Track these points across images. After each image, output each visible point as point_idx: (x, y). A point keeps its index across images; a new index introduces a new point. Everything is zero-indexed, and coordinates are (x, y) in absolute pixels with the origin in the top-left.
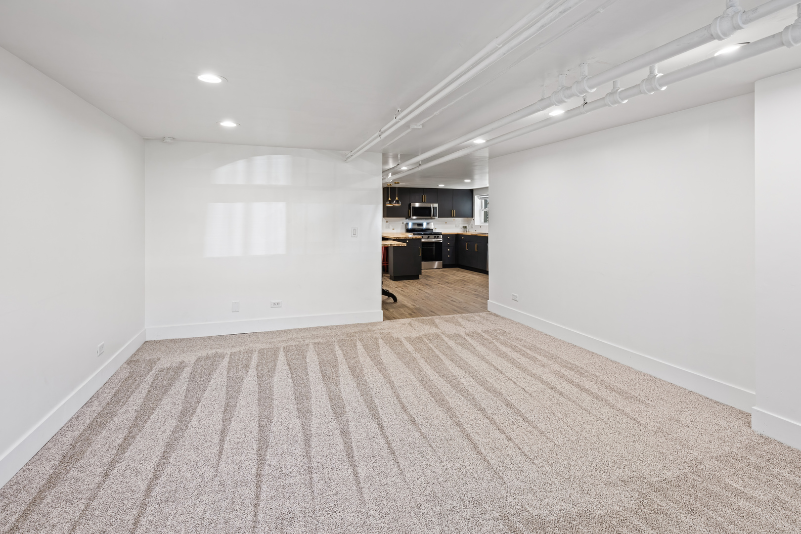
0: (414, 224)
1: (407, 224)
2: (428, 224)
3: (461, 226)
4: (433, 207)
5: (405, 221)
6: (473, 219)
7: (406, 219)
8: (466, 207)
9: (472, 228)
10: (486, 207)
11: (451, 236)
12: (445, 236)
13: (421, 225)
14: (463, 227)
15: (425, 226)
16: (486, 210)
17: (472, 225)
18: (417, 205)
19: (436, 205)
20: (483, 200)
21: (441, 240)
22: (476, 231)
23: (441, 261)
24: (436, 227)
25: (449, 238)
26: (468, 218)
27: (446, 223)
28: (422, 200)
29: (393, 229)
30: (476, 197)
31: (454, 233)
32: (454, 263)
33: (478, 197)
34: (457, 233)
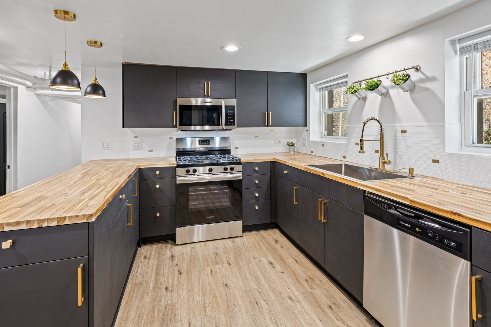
0: (194, 140)
2: (224, 139)
3: (285, 141)
4: (226, 107)
5: (175, 133)
6: (307, 128)
8: (294, 107)
9: (304, 145)
10: (331, 105)
11: (262, 164)
13: (206, 141)
14: (288, 143)
15: (217, 144)
16: (330, 112)
17: (305, 140)
19: (233, 102)
20: (327, 93)
22: (312, 152)
23: (240, 220)
24: (237, 147)
25: (257, 169)
26: (297, 127)
27: (257, 137)
28: (201, 91)
29: (150, 151)
30: (312, 85)
31: (268, 159)
32: (269, 222)
33: (318, 88)
34: (273, 159)
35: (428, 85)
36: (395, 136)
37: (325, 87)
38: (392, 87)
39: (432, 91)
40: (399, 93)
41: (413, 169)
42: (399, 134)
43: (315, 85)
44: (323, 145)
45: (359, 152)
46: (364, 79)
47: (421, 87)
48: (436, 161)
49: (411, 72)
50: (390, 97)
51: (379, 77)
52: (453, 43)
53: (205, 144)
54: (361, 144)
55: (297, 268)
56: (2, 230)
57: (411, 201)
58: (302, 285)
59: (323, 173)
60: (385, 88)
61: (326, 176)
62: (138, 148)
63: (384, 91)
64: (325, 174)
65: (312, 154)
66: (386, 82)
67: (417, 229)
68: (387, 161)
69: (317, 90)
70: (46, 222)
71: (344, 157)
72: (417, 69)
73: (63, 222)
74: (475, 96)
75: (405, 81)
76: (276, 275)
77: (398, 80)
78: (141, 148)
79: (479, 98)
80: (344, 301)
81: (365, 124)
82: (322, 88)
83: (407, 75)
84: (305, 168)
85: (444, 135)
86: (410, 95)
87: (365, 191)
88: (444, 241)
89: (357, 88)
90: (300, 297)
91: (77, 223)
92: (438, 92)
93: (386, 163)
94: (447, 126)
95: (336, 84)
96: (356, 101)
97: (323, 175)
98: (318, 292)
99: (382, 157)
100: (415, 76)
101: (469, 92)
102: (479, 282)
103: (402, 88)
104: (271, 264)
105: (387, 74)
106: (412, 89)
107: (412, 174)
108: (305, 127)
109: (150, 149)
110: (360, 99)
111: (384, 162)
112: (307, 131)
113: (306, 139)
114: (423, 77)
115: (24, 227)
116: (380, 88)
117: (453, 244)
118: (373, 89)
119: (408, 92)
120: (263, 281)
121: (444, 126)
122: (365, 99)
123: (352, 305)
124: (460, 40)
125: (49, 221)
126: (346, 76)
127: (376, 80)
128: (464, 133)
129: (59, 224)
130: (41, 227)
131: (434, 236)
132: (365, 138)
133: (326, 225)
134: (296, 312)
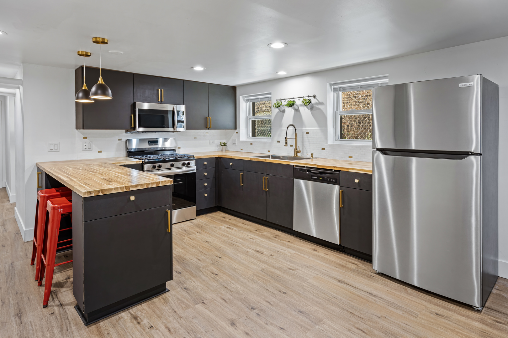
0: (141, 140)
1: (129, 140)
2: (166, 140)
3: (218, 142)
4: (177, 111)
5: (123, 135)
6: (236, 131)
7: (127, 131)
8: (225, 114)
9: (234, 144)
10: (254, 113)
11: (208, 160)
12: (199, 162)
13: (155, 142)
14: (221, 143)
15: (161, 145)
16: (254, 119)
18: (146, 106)
19: (183, 108)
20: (251, 104)
21: (192, 168)
22: (242, 150)
23: (194, 206)
24: (180, 147)
25: (206, 163)
26: (227, 130)
27: (195, 138)
28: (155, 97)
29: (99, 152)
30: (241, 97)
31: (214, 155)
32: (214, 206)
33: (244, 99)
34: (217, 155)
35: (320, 107)
36: (303, 136)
37: (251, 99)
38: (301, 105)
39: (322, 110)
40: (305, 110)
41: (313, 154)
42: (305, 134)
43: (243, 97)
44: (251, 144)
45: (285, 146)
46: (284, 98)
47: (316, 107)
48: (323, 149)
49: (312, 98)
50: (299, 111)
51: (294, 98)
52: (331, 85)
53: (154, 145)
54: (286, 141)
55: (247, 227)
56: (129, 190)
57: (318, 166)
58: (255, 233)
59: (265, 160)
60: (297, 105)
61: (268, 161)
62: (87, 149)
63: (296, 108)
64: (267, 160)
65: (242, 151)
66: (299, 102)
67: (320, 178)
68: (299, 151)
69: (244, 100)
70: (150, 185)
71: (269, 151)
72: (314, 97)
73: (159, 185)
74: (339, 114)
75: (309, 103)
76: (236, 232)
77: (306, 103)
78: (90, 149)
79: (341, 115)
80: (281, 234)
81: (288, 128)
82: (249, 100)
83: (310, 100)
84: (250, 158)
85: (327, 135)
86: (311, 111)
87: (294, 165)
88: (331, 180)
89: (280, 104)
90: (257, 237)
91: (165, 185)
92: (324, 111)
93: (298, 152)
94: (328, 129)
95: (261, 98)
96: (278, 112)
97: (265, 161)
98: (265, 233)
99: (296, 149)
100: (313, 101)
101: (337, 112)
102: (343, 192)
103: (307, 107)
104: (229, 228)
105: (299, 98)
106: (312, 108)
107: (313, 157)
108: (235, 130)
109: (99, 150)
110: (281, 111)
111: (297, 152)
112: (237, 133)
113: (235, 140)
114: (317, 102)
115: (139, 188)
116: (295, 106)
117: (334, 180)
118: (291, 106)
119: (310, 110)
120: (230, 236)
121: (327, 130)
122: (284, 112)
123: (285, 234)
124: (334, 84)
125: (152, 184)
126: (270, 94)
127: (292, 100)
128: (335, 133)
129: (157, 186)
130: (148, 188)
131: (327, 179)
132: (288, 137)
133: (267, 193)
134: (258, 242)
